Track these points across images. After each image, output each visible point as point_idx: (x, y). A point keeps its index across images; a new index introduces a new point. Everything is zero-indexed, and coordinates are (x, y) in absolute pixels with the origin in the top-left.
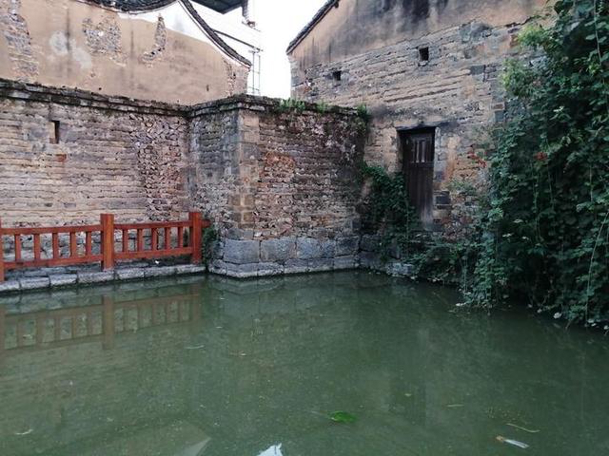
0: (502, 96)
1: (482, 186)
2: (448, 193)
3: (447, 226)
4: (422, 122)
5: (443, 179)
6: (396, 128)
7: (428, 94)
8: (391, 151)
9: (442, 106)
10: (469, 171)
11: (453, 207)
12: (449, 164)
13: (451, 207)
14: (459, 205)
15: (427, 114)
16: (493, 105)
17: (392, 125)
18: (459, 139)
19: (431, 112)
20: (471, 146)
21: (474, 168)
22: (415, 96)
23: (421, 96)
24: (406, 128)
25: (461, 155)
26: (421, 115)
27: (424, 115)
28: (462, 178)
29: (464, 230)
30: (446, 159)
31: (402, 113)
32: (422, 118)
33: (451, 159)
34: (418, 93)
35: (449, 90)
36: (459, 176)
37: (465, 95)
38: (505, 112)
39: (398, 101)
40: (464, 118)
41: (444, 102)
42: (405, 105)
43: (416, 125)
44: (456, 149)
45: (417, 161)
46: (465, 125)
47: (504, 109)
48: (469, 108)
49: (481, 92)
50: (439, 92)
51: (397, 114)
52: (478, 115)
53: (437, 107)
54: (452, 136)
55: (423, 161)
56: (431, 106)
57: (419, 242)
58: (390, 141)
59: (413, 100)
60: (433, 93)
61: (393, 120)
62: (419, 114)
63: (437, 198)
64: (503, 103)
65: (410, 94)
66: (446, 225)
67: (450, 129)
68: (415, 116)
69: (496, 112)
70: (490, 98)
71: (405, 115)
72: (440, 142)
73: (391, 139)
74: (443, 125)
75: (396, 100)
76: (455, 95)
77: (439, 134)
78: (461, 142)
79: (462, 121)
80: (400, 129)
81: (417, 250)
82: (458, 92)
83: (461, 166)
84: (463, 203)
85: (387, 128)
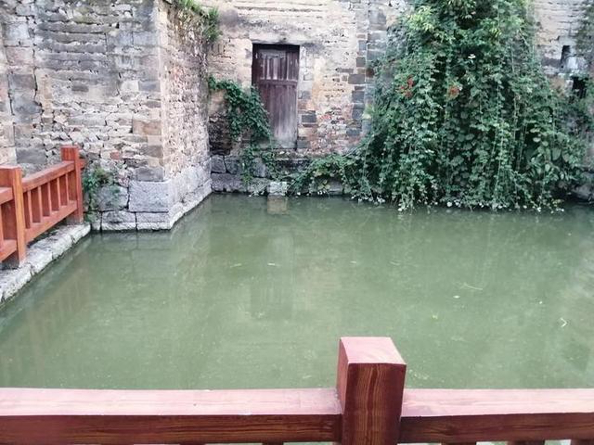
0: (366, 28)
1: (346, 106)
2: (314, 112)
3: (313, 144)
4: (285, 39)
5: (309, 98)
6: (252, 40)
7: (290, 10)
8: (246, 65)
9: (307, 25)
10: (333, 93)
11: (320, 125)
12: (314, 84)
13: (317, 125)
14: (325, 123)
15: (290, 30)
16: (358, 34)
17: (247, 36)
18: (324, 61)
19: (293, 29)
20: (336, 70)
21: (338, 90)
22: (276, 9)
23: (282, 11)
24: (265, 41)
25: (326, 77)
26: (282, 31)
27: (286, 31)
28: (326, 99)
29: (330, 146)
30: (312, 79)
31: (259, 24)
32: (284, 34)
33: (317, 80)
34: (279, 7)
35: (314, 11)
36: (323, 96)
37: (330, 19)
38: (367, 42)
39: (253, 10)
40: (329, 42)
41: (308, 22)
42: (264, 16)
43: (277, 41)
44: (322, 70)
45: (269, 78)
46: (330, 49)
47: (367, 39)
48: (335, 33)
49: (346, 19)
50: (302, 10)
51: (253, 25)
52: (342, 41)
53: (301, 26)
54: (318, 58)
55: (275, 78)
56: (294, 23)
57: (287, 159)
58: (244, 53)
59: (271, 13)
60: (295, 10)
61: (248, 31)
62: (280, 29)
63: (303, 116)
64: (366, 34)
65: (268, 6)
66: (312, 142)
67: (316, 50)
68: (276, 31)
69: (360, 41)
70: (355, 27)
71: (263, 28)
72: (306, 62)
73: (245, 51)
74: (309, 45)
75: (250, 9)
76: (321, 17)
77: (305, 54)
78: (326, 64)
79: (327, 44)
80: (256, 42)
81: (284, 167)
82: (324, 15)
83: (327, 87)
84: (330, 121)
85: (241, 39)
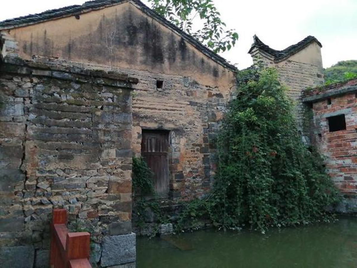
0: (206, 121)
1: (200, 167)
2: (182, 172)
3: (183, 193)
4: (162, 126)
5: (179, 163)
6: (142, 127)
7: (164, 110)
8: (138, 143)
9: (174, 119)
10: (192, 159)
11: (186, 180)
12: (181, 154)
13: (185, 180)
14: (189, 179)
15: (164, 122)
16: (202, 124)
17: (138, 125)
18: (186, 140)
19: (167, 121)
20: (193, 145)
21: (195, 157)
22: (156, 109)
23: (160, 110)
24: (150, 128)
25: (187, 149)
26: (160, 122)
27: (162, 122)
28: (188, 163)
29: (193, 194)
30: (179, 151)
31: (146, 117)
32: (161, 123)
33: (183, 151)
34: (158, 107)
35: (177, 110)
36: (186, 161)
37: (187, 116)
38: (208, 128)
39: (142, 109)
40: (187, 128)
41: (175, 117)
42: (148, 112)
43: (157, 128)
44: (184, 145)
45: (149, 151)
46: (188, 132)
47: (207, 127)
48: (190, 123)
49: (195, 116)
50: (171, 110)
51: (142, 118)
52: (194, 128)
53: (170, 119)
54: (182, 138)
55: (154, 151)
56: (166, 117)
57: (168, 206)
58: (137, 135)
59: (153, 111)
60: (167, 110)
61: (139, 122)
62: (159, 121)
63: (175, 175)
64: (207, 124)
65: (151, 106)
66: (182, 193)
67: (181, 133)
68: (156, 122)
69: (204, 128)
70: (200, 120)
71: (148, 120)
72: (175, 140)
73: (137, 134)
74: (176, 130)
75: (140, 108)
76: (182, 114)
77: (174, 136)
78: (187, 142)
79: (186, 130)
80: (144, 128)
81: (166, 213)
82: (183, 113)
83: (188, 155)
84: (192, 178)
85: (135, 126)
